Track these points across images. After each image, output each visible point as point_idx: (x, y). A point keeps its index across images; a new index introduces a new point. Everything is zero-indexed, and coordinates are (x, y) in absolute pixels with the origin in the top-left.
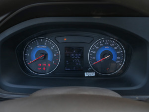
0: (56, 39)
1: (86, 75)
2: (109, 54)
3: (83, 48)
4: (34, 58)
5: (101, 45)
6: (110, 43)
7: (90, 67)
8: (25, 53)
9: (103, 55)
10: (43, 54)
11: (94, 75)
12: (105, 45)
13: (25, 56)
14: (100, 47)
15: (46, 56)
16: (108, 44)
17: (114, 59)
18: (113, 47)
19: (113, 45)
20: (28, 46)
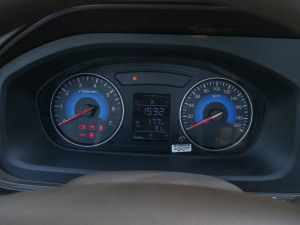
0: (118, 76)
1: (175, 149)
2: (221, 111)
3: (169, 96)
4: (72, 114)
5: (205, 91)
6: (223, 88)
7: (183, 135)
8: (54, 103)
9: (209, 111)
10: (90, 106)
11: (190, 150)
12: (212, 92)
13: (53, 108)
14: (203, 95)
15: (95, 109)
16: (219, 89)
17: (229, 120)
18: (229, 96)
19: (228, 92)
20: (60, 90)
